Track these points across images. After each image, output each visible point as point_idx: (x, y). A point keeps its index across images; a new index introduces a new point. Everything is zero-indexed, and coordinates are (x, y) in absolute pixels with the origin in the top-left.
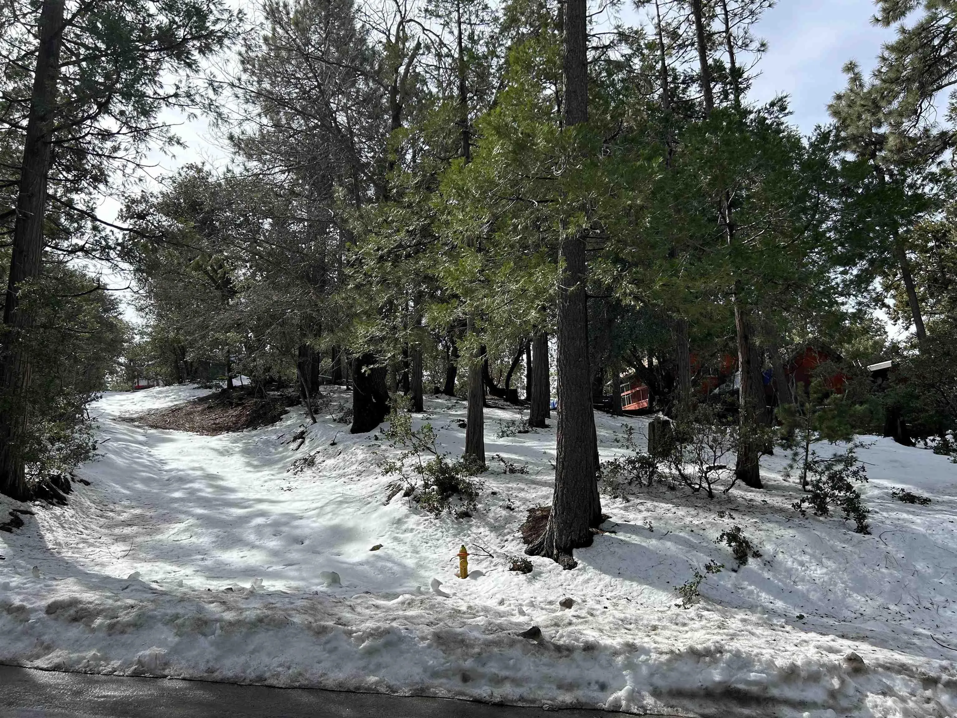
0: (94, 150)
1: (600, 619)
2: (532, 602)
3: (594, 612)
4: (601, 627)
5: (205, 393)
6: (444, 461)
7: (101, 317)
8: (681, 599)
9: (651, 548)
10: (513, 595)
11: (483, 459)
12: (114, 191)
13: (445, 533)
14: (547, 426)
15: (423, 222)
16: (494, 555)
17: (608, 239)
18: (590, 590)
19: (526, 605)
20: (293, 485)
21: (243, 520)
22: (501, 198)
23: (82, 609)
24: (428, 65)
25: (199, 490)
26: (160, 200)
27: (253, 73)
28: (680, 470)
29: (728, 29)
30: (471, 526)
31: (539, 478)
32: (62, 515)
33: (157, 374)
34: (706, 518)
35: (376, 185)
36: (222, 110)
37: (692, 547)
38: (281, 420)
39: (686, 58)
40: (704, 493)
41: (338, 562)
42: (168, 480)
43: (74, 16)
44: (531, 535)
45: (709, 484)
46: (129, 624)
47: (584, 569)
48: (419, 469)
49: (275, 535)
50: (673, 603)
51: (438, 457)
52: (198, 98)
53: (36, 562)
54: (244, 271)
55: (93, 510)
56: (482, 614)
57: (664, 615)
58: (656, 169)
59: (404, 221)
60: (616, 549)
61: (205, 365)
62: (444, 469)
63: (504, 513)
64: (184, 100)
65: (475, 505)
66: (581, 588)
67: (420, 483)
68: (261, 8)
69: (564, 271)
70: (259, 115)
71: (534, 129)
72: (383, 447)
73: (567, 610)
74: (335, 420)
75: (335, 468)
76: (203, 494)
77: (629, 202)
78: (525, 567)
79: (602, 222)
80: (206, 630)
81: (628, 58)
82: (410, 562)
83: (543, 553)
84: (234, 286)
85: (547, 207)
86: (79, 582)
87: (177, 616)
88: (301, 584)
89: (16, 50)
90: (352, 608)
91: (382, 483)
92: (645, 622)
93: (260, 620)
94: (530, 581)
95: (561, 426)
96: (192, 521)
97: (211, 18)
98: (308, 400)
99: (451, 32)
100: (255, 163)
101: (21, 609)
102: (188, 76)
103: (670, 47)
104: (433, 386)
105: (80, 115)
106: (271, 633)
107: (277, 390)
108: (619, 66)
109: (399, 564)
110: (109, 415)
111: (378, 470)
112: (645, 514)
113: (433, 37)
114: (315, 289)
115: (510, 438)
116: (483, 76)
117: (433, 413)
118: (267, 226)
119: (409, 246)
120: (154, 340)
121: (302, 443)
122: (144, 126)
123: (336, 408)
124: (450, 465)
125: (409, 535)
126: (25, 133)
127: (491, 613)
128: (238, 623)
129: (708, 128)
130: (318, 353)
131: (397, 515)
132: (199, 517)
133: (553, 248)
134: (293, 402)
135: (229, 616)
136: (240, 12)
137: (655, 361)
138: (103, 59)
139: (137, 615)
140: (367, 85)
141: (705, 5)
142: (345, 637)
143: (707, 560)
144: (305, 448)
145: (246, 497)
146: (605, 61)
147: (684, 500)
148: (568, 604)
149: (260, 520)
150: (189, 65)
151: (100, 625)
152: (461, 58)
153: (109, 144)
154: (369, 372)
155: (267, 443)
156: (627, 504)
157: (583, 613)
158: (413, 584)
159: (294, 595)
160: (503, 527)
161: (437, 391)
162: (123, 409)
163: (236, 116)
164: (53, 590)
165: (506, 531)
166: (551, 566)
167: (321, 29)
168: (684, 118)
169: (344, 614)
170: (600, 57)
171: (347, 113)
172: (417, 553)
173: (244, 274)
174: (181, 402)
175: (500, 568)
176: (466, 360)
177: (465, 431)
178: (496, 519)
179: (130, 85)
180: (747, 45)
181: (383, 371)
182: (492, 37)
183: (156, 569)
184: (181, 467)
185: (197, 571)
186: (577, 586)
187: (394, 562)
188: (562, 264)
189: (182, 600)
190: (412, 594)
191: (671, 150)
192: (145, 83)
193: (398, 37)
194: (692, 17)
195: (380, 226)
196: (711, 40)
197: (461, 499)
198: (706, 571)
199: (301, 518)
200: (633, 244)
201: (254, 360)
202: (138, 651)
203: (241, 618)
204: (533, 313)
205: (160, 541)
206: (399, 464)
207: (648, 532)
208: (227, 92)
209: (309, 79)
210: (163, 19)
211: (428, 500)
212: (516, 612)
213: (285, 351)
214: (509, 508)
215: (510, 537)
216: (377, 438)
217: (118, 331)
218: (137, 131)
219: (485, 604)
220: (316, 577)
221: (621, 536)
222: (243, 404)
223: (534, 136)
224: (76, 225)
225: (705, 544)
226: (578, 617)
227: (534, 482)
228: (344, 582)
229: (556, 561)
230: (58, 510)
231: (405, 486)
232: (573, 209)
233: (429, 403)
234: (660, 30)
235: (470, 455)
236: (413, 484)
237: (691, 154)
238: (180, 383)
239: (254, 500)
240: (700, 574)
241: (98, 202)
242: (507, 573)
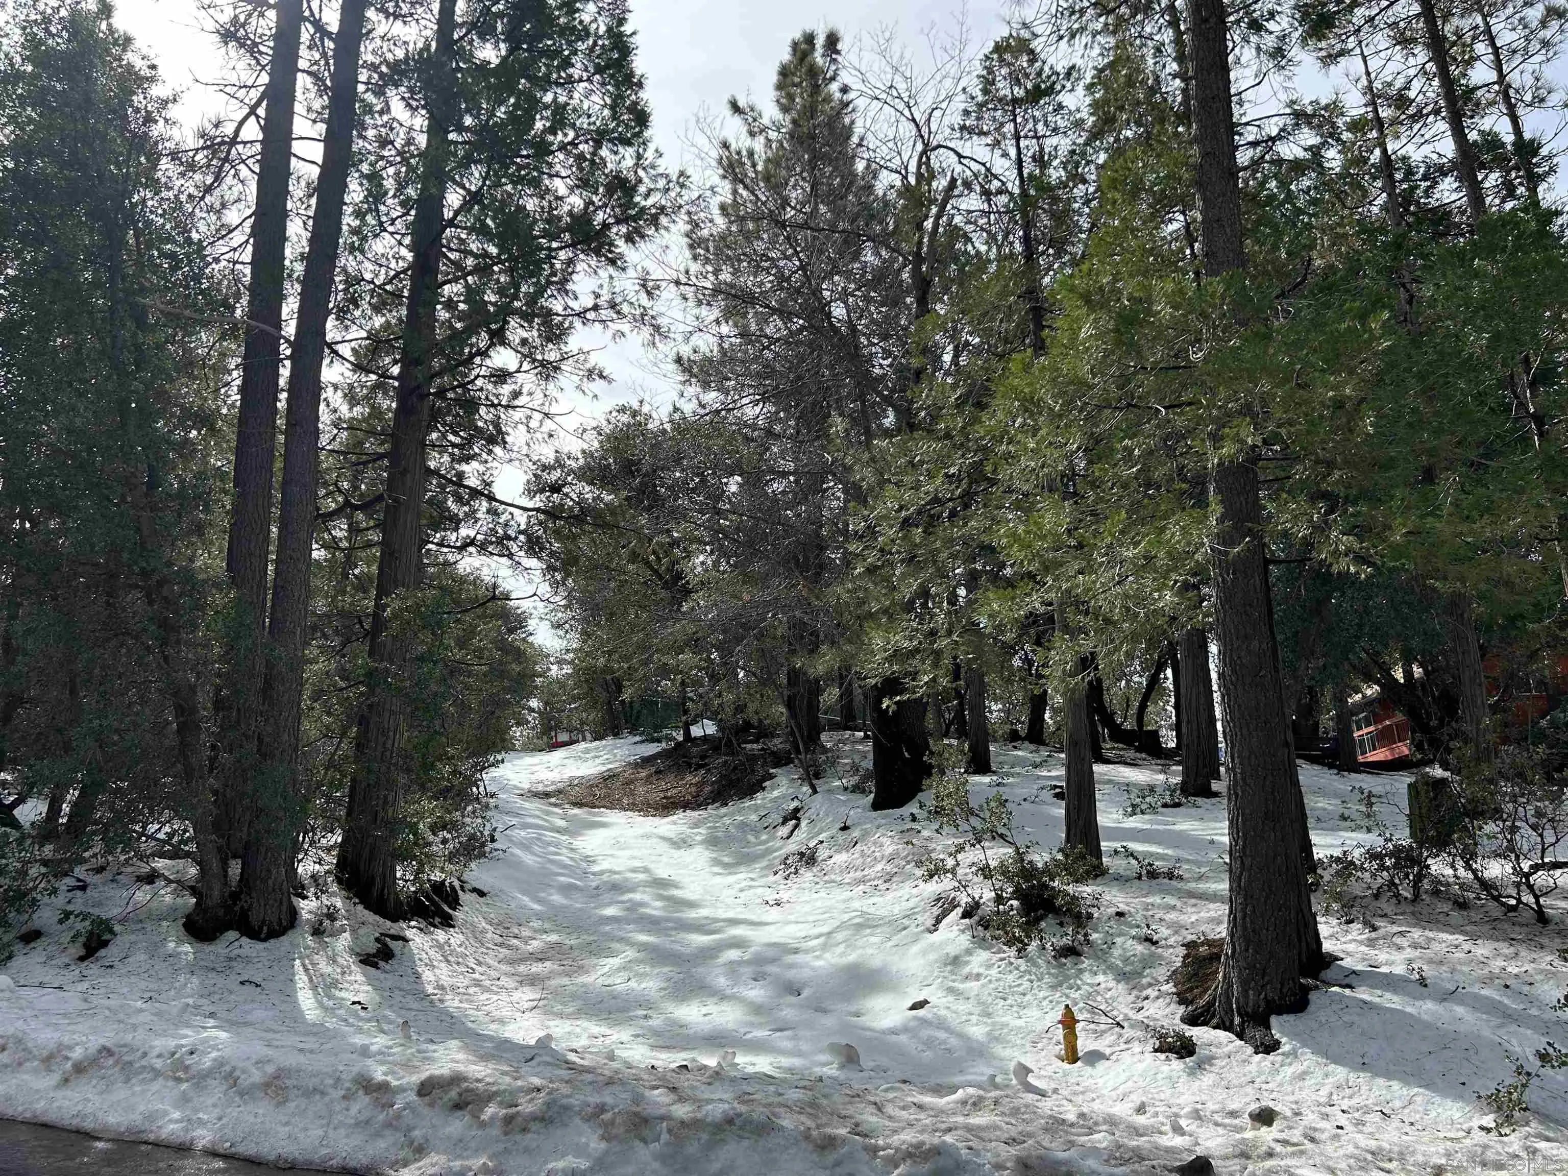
0: (487, 398)
1: (1329, 1149)
2: (1197, 1111)
3: (1317, 1135)
4: (1331, 1163)
5: (651, 749)
6: (1028, 858)
7: (504, 640)
8: (1492, 1117)
9: (1425, 1017)
10: (1162, 1096)
11: (1098, 854)
12: (514, 455)
13: (1036, 984)
14: (1216, 795)
15: (971, 458)
16: (1125, 1024)
17: (1297, 459)
18: (1307, 1094)
19: (1187, 1117)
20: (784, 896)
21: (708, 954)
22: (1100, 408)
23: (467, 1090)
24: (969, 212)
25: (642, 904)
26: (581, 462)
27: (707, 261)
28: (1474, 872)
29: (1501, 76)
30: (1081, 971)
31: (1202, 886)
32: (447, 942)
33: (583, 723)
34: (1534, 961)
35: (895, 409)
36: (660, 321)
37: (1508, 1016)
38: (764, 789)
39: (1427, 137)
40: (1528, 915)
41: (856, 1027)
42: (597, 888)
43: (457, 212)
44: (1191, 989)
45: (1537, 898)
46: (533, 1118)
47: (1294, 1054)
48: (986, 872)
49: (755, 980)
50: (1476, 1123)
51: (1017, 849)
52: (625, 308)
53: (410, 1015)
54: (702, 558)
55: (489, 935)
56: (1104, 1127)
57: (1457, 1146)
58: (1378, 332)
59: (942, 461)
60: (1355, 1018)
61: (648, 704)
62: (1028, 872)
63: (1140, 948)
64: (605, 313)
65: (1086, 935)
66: (1290, 1089)
67: (988, 895)
68: (714, 164)
69: (1220, 521)
70: (717, 322)
71: (1148, 289)
72: (925, 833)
73: (1264, 1129)
74: (846, 789)
75: (848, 868)
76: (648, 911)
77: (1331, 394)
78: (1183, 1047)
79: (1283, 431)
80: (646, 1133)
81: (1316, 152)
82: (977, 1031)
83: (1215, 1021)
84: (688, 583)
85: (1182, 413)
86: (466, 1047)
87: (602, 1109)
88: (796, 1062)
89: (383, 270)
90: (879, 1107)
91: (926, 895)
92: (1420, 1159)
93: (730, 1121)
94: (1191, 1073)
95: (1233, 793)
96: (631, 953)
97: (642, 189)
98: (802, 757)
99: (1005, 155)
100: (714, 394)
101: (384, 1087)
102: (611, 277)
103: (1395, 122)
104: (1007, 728)
105: (467, 350)
106: (746, 1143)
107: (756, 741)
108: (1298, 167)
109: (961, 1036)
110: (516, 787)
111: (919, 872)
112: (1409, 953)
113: (975, 167)
114: (805, 578)
115: (1147, 817)
116: (1062, 217)
117: (1008, 775)
118: (733, 488)
119: (950, 500)
120: (577, 669)
121: (796, 826)
122: (552, 355)
123: (848, 768)
124: (1040, 865)
125: (973, 985)
126: (396, 384)
127: (1122, 1127)
128: (694, 1125)
129: (1476, 249)
130: (817, 681)
131: (952, 950)
132: (643, 947)
133: (1199, 483)
134: (781, 760)
135: (682, 1111)
136: (682, 174)
137: (1417, 671)
138: (496, 268)
139: (545, 1103)
140: (878, 254)
141: (1454, 44)
142: (865, 1156)
143: (1541, 1043)
144: (801, 834)
145: (712, 915)
146: (1272, 162)
147: (1487, 927)
148: (1265, 1117)
149: (733, 954)
150: (613, 262)
151: (492, 1118)
152: (1024, 193)
153: (506, 389)
154: (894, 707)
155: (743, 826)
156: (1373, 935)
157: (1296, 1135)
158: (982, 1071)
159: (784, 1081)
160: (1140, 975)
161: (1014, 737)
162: (534, 778)
163: (682, 327)
164: (428, 1059)
165: (1145, 981)
166: (1231, 1047)
167: (804, 179)
168: (1433, 238)
169: (864, 1117)
170: (1263, 157)
171: (846, 303)
172: (989, 1015)
173: (703, 563)
174: (617, 765)
175: (1137, 1047)
176: (1056, 683)
177: (1063, 803)
178: (1126, 960)
179: (532, 300)
180: (1542, 100)
181: (918, 706)
182: (1073, 152)
183: (578, 1030)
184: (617, 869)
185: (637, 1036)
186: (1281, 1085)
187: (948, 1029)
188: (1216, 509)
189: (610, 1082)
190: (980, 1087)
191: (1412, 297)
192: (552, 296)
193: (919, 176)
194: (1431, 67)
195: (902, 471)
196: (1470, 99)
197: (1061, 924)
198: (1539, 1063)
199: (796, 951)
200: (1347, 463)
201: (720, 695)
202: (546, 1162)
203: (699, 1115)
204: (1168, 596)
205: (584, 985)
206: (950, 863)
207: (1417, 985)
208: (669, 293)
209: (787, 258)
210: (576, 201)
211: (1003, 926)
212: (1167, 1128)
213: (766, 680)
214: (1148, 940)
215: (1152, 992)
216: (914, 819)
217: (527, 660)
218: (543, 366)
219: (1112, 1111)
220: (821, 1051)
221: (1363, 994)
222: (706, 765)
223: (1150, 301)
224: (466, 509)
225: (1534, 1012)
226: (1285, 1142)
227: (1192, 895)
228: (866, 1062)
229: (1240, 1036)
230: (440, 935)
231: (964, 899)
232: (1229, 414)
233: (1001, 758)
234: (1373, 97)
235: (1073, 847)
236: (977, 897)
237: (1447, 299)
238: (616, 735)
239: (724, 920)
240: (1527, 1068)
241: (495, 473)
242: (1149, 1057)
